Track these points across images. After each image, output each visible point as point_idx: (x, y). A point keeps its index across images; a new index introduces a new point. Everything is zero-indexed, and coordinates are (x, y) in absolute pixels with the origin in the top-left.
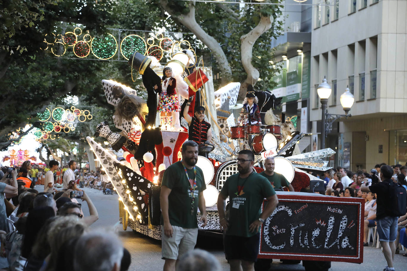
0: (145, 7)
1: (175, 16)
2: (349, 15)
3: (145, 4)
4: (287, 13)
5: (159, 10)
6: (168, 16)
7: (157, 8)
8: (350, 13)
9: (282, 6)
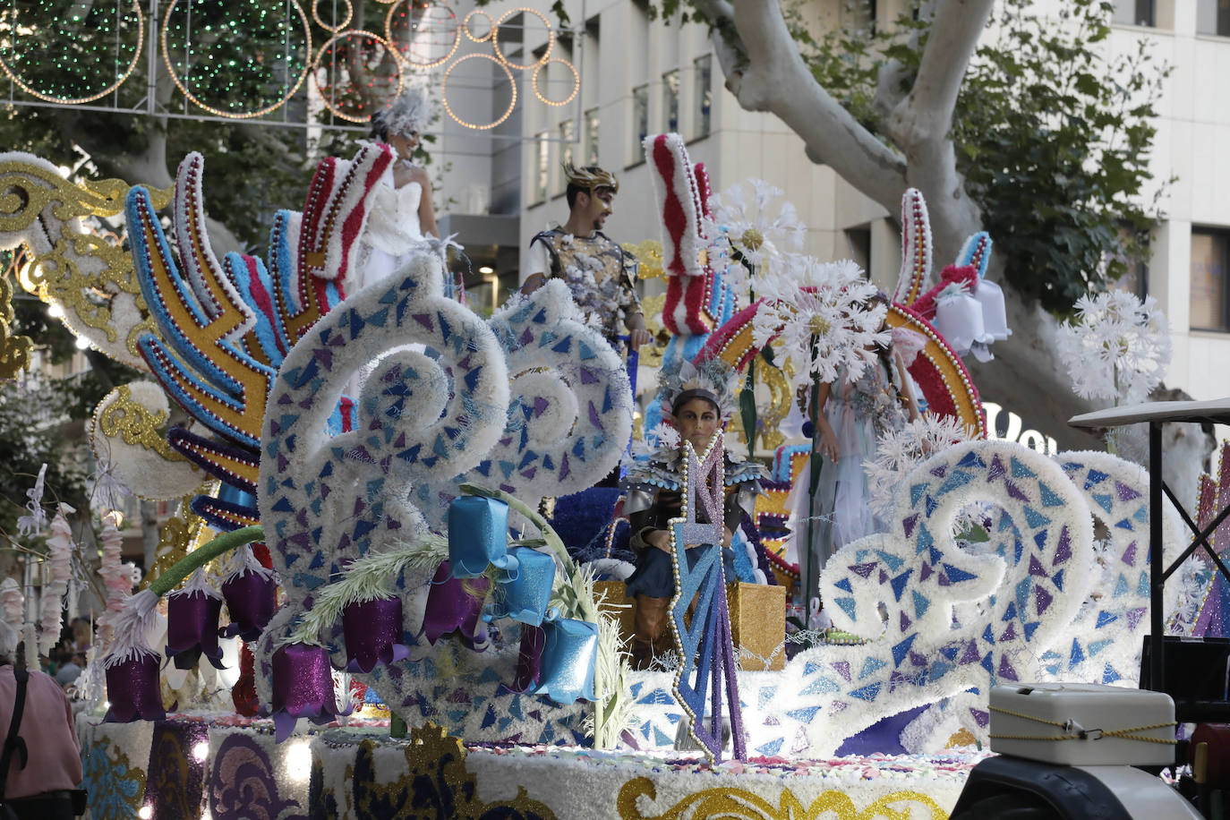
0: (12, 128)
1: (103, 157)
2: (628, 169)
3: (11, 117)
4: (449, 158)
5: (54, 139)
6: (82, 156)
7: (50, 132)
8: (629, 162)
9: (430, 138)
